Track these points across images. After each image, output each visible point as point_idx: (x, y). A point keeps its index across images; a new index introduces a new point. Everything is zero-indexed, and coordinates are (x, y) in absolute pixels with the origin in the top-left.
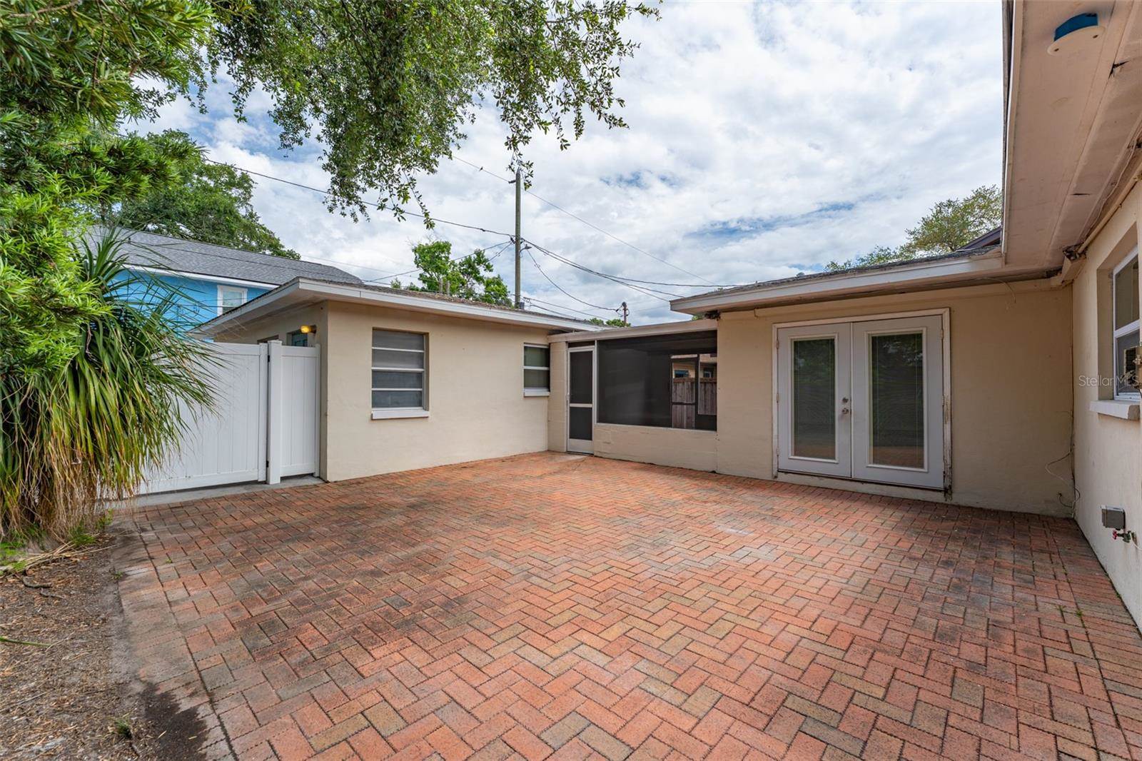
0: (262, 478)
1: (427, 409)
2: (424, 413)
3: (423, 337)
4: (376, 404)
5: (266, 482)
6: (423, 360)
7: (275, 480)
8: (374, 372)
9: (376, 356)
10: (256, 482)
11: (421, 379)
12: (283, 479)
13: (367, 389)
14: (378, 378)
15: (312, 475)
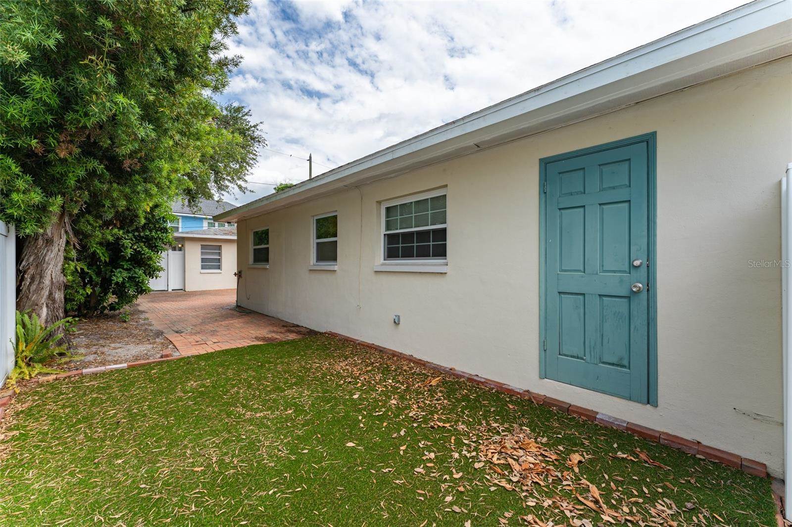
0: (166, 289)
1: (221, 270)
2: (221, 272)
3: (220, 247)
4: (202, 268)
5: (168, 290)
6: (220, 254)
7: (170, 290)
8: (202, 258)
9: (202, 253)
10: (164, 291)
11: (219, 260)
12: (172, 290)
13: (199, 264)
14: (203, 260)
15: (182, 289)
